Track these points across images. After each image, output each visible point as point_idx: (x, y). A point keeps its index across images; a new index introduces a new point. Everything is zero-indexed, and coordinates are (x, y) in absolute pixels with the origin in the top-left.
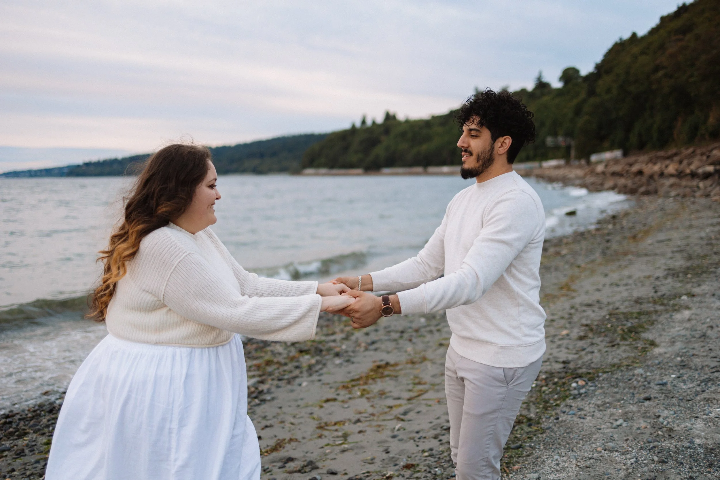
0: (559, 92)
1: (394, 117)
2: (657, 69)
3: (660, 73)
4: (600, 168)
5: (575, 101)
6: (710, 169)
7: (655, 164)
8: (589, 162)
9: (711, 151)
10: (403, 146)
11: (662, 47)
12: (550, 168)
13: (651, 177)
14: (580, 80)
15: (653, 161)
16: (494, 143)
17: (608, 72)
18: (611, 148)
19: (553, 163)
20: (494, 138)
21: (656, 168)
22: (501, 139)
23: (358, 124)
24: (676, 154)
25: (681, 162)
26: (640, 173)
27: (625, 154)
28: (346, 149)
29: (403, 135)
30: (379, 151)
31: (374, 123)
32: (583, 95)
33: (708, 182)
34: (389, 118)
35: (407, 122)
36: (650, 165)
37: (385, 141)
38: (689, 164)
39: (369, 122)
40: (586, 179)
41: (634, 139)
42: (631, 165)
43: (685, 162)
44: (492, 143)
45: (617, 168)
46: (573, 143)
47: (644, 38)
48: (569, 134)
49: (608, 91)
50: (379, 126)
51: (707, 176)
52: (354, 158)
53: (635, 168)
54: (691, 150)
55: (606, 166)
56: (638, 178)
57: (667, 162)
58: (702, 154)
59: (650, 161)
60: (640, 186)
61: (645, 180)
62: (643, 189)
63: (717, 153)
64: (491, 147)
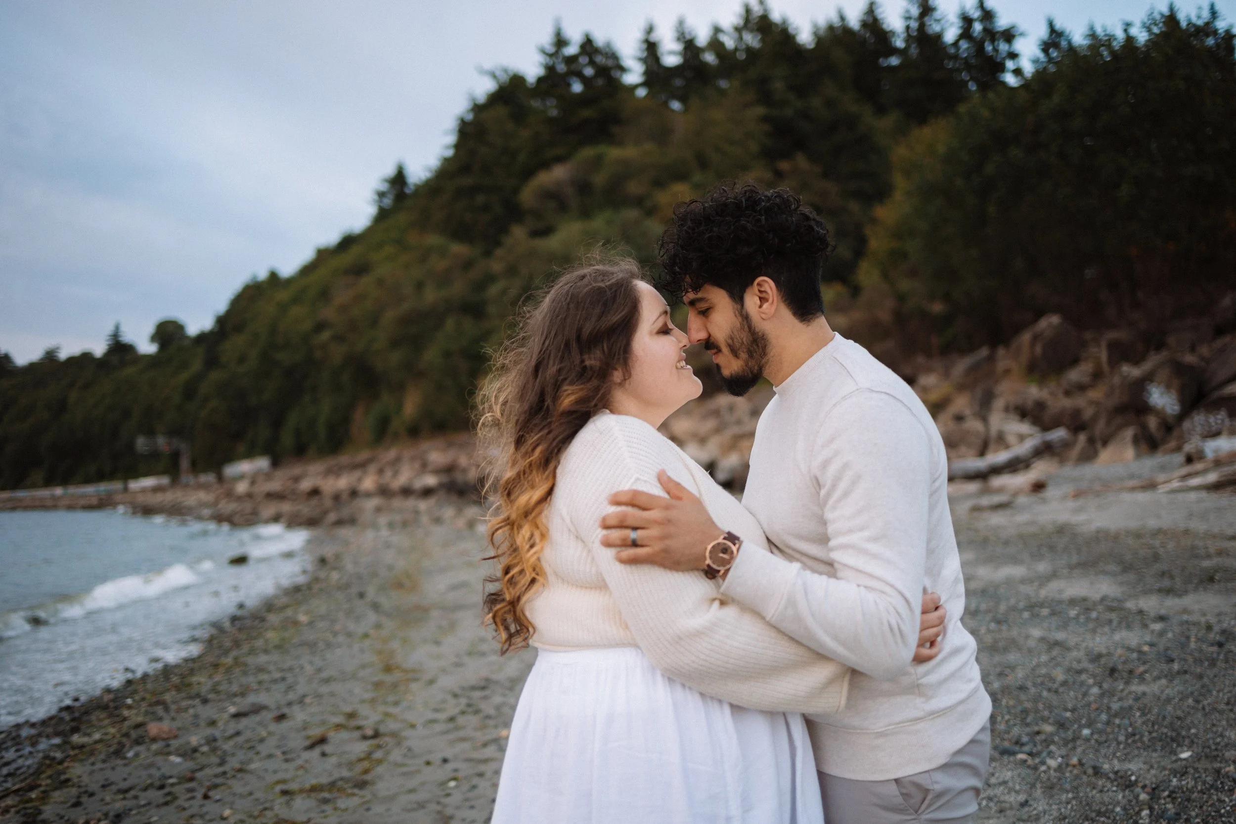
0: (151, 361)
2: (320, 327)
3: (325, 335)
4: (242, 487)
5: (184, 376)
6: (431, 480)
7: (338, 476)
8: (220, 479)
9: (426, 453)
12: (144, 490)
13: (337, 497)
14: (186, 343)
15: (332, 472)
16: (742, 305)
17: (239, 328)
18: (249, 455)
19: (148, 482)
20: (738, 297)
21: (343, 483)
22: (755, 288)
24: (370, 461)
25: (381, 471)
26: (315, 492)
27: (276, 463)
32: (196, 365)
33: (432, 502)
36: (331, 480)
38: (396, 473)
40: (220, 506)
41: (287, 439)
42: (297, 479)
43: (388, 474)
44: (739, 307)
45: (275, 485)
46: (183, 446)
47: (290, 281)
48: (174, 432)
49: (242, 360)
51: (427, 492)
53: (306, 485)
54: (392, 453)
55: (253, 483)
56: (314, 501)
57: (357, 474)
58: (413, 459)
59: (329, 472)
60: (325, 513)
61: (328, 503)
62: (332, 517)
63: (437, 456)
64: (741, 315)
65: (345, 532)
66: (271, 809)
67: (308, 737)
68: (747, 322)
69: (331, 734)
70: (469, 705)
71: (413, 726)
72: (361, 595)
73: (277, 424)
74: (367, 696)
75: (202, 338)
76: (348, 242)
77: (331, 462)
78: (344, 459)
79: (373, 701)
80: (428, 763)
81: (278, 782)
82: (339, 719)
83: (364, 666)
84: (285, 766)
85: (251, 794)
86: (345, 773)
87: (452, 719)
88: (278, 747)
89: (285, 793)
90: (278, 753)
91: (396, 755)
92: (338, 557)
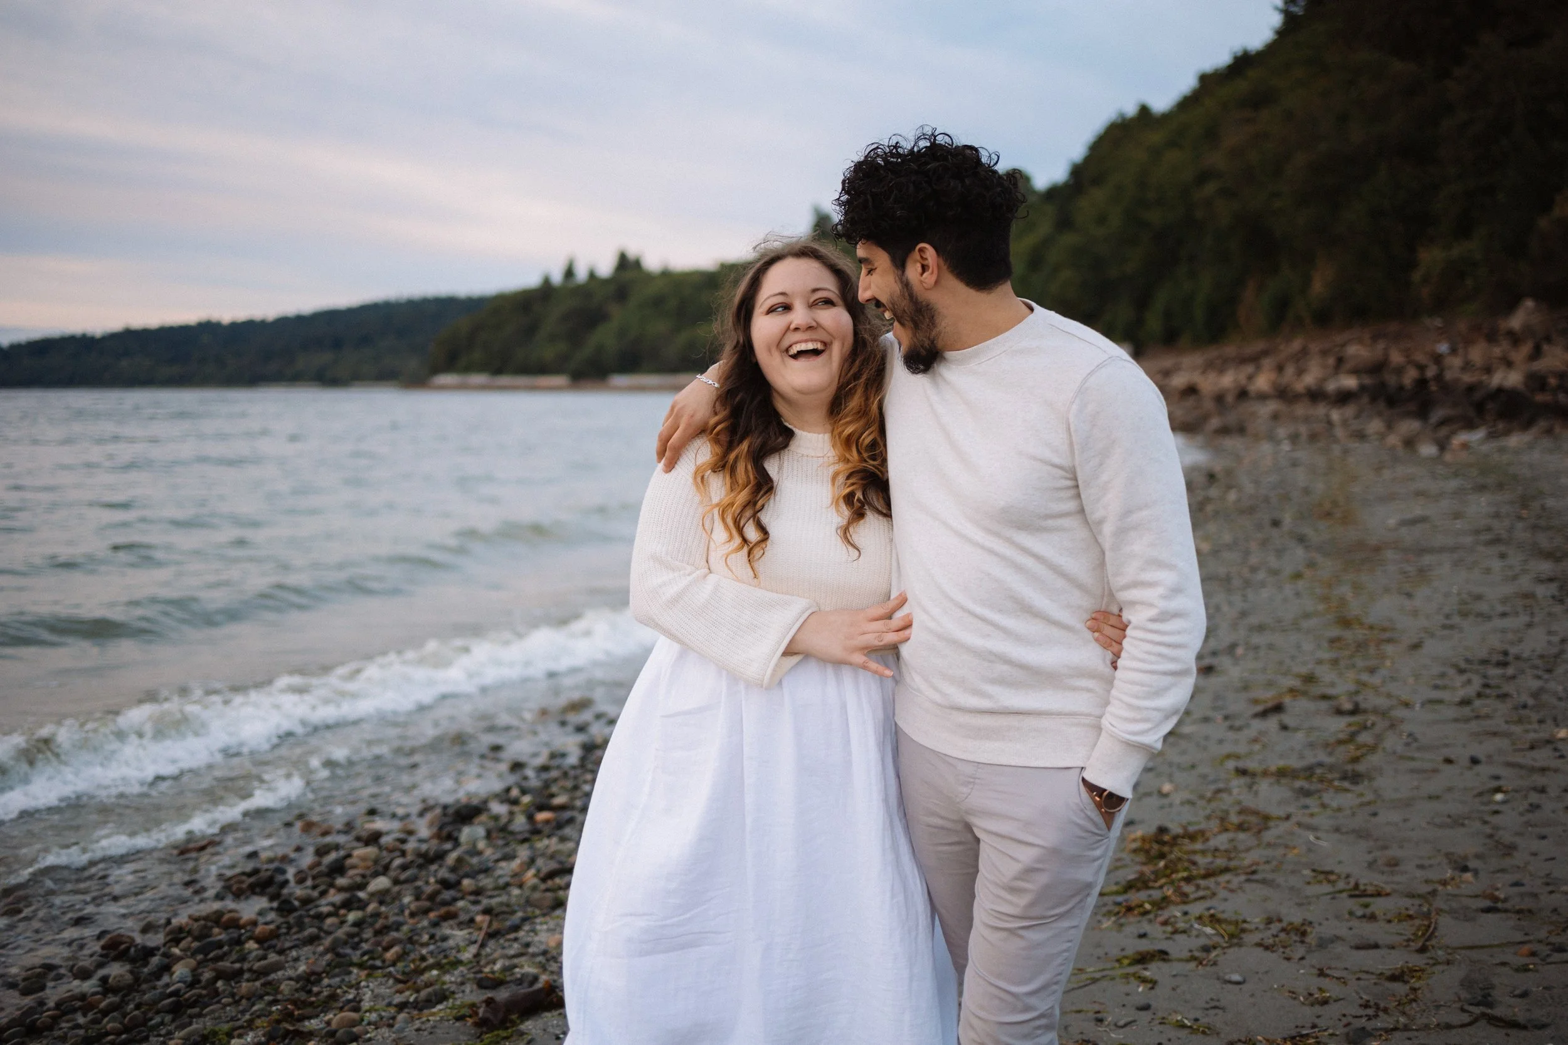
1: (637, 264)
2: (1203, 177)
3: (1210, 188)
5: (1031, 241)
6: (1350, 382)
7: (1221, 371)
9: (1343, 345)
10: (659, 327)
11: (1211, 135)
13: (1219, 398)
14: (1033, 199)
15: (1219, 366)
16: (903, 272)
17: (1097, 181)
20: (900, 264)
21: (1228, 380)
22: (916, 255)
23: (557, 278)
24: (1265, 353)
25: (1280, 369)
26: (1192, 391)
27: (1139, 352)
28: (531, 330)
29: (658, 302)
30: (605, 337)
31: (592, 275)
32: (1045, 227)
33: (1350, 410)
34: (626, 264)
35: (666, 274)
36: (1212, 377)
37: (618, 315)
38: (1300, 372)
39: (581, 274)
41: (1154, 323)
42: (1167, 374)
43: (1290, 370)
44: (900, 272)
47: (1166, 117)
49: (1102, 220)
50: (605, 282)
51: (1343, 398)
52: (548, 353)
53: (1179, 380)
54: (1296, 345)
56: (1190, 402)
57: (1249, 369)
58: (1324, 353)
59: (1208, 366)
60: (1206, 418)
61: (1209, 405)
62: (1215, 422)
63: (1358, 351)
64: (902, 282)
65: (1231, 443)
66: (1227, 790)
67: (1256, 702)
68: (907, 289)
69: (1287, 700)
70: (1486, 686)
71: (1407, 705)
72: (1276, 523)
73: (1142, 303)
74: (1327, 655)
75: (1053, 193)
76: (1243, 62)
77: (1212, 353)
78: (1230, 350)
79: (1335, 662)
80: (1448, 761)
81: (1229, 756)
82: (1296, 683)
83: (1307, 616)
84: (1231, 735)
85: (1193, 767)
86: (1322, 756)
87: (1465, 702)
88: (1215, 708)
89: (1242, 772)
90: (1219, 717)
91: (1393, 742)
92: (1229, 472)
